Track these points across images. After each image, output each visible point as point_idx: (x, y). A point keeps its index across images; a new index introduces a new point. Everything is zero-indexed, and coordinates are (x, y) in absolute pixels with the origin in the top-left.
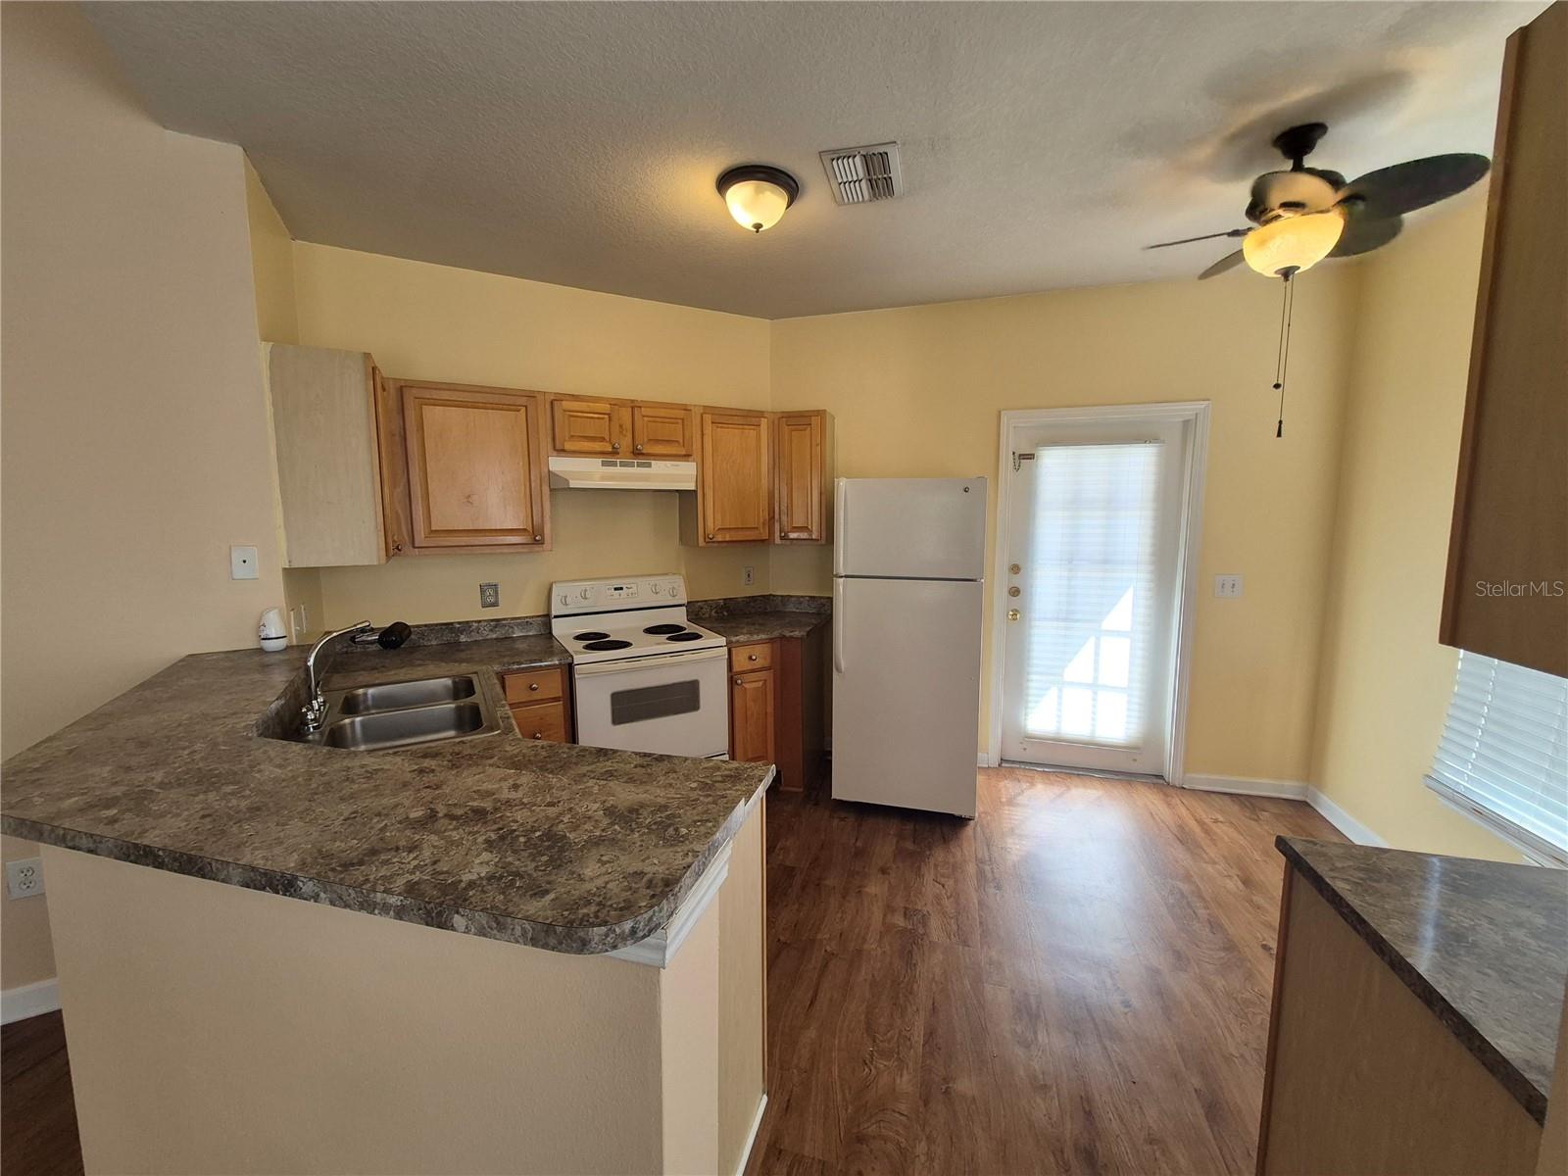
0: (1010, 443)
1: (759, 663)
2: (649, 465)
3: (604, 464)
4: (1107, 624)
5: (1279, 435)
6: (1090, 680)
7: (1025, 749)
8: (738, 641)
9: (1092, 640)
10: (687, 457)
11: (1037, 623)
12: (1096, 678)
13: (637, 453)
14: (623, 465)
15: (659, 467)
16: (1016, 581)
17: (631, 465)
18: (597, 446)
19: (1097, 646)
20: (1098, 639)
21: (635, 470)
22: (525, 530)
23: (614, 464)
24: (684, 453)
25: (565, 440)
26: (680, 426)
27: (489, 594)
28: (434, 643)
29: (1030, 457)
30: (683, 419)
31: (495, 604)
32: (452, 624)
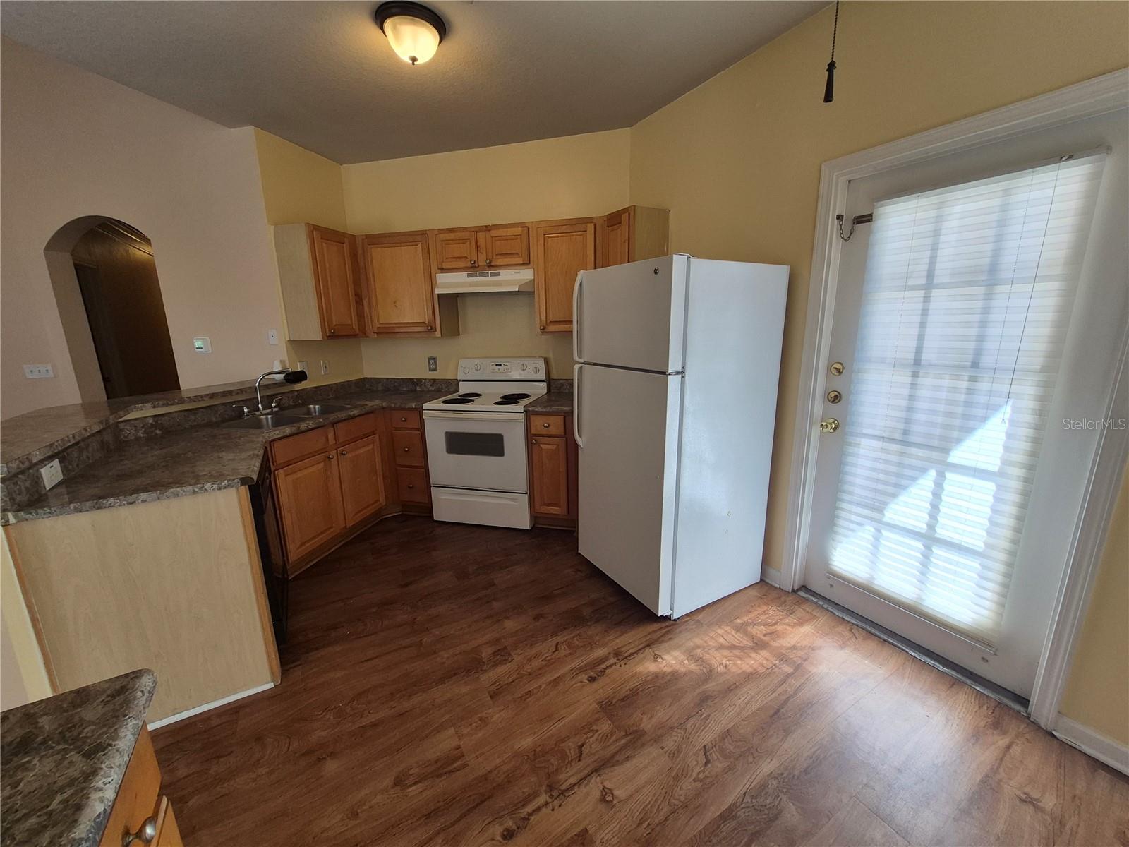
0: (838, 202)
1: (552, 430)
2: (498, 274)
3: (469, 276)
4: (958, 455)
5: (828, 97)
6: (922, 527)
7: (831, 586)
8: (533, 411)
9: (932, 474)
10: (527, 263)
11: (857, 440)
12: (931, 527)
13: (490, 266)
14: (481, 275)
15: (506, 275)
16: (838, 384)
17: (486, 275)
18: (462, 264)
19: (939, 485)
20: (941, 475)
21: (490, 278)
22: (424, 323)
23: (475, 276)
24: (522, 262)
25: (443, 262)
26: (519, 240)
27: (433, 363)
28: (405, 389)
29: (867, 219)
30: (520, 235)
31: (435, 370)
32: (413, 379)
